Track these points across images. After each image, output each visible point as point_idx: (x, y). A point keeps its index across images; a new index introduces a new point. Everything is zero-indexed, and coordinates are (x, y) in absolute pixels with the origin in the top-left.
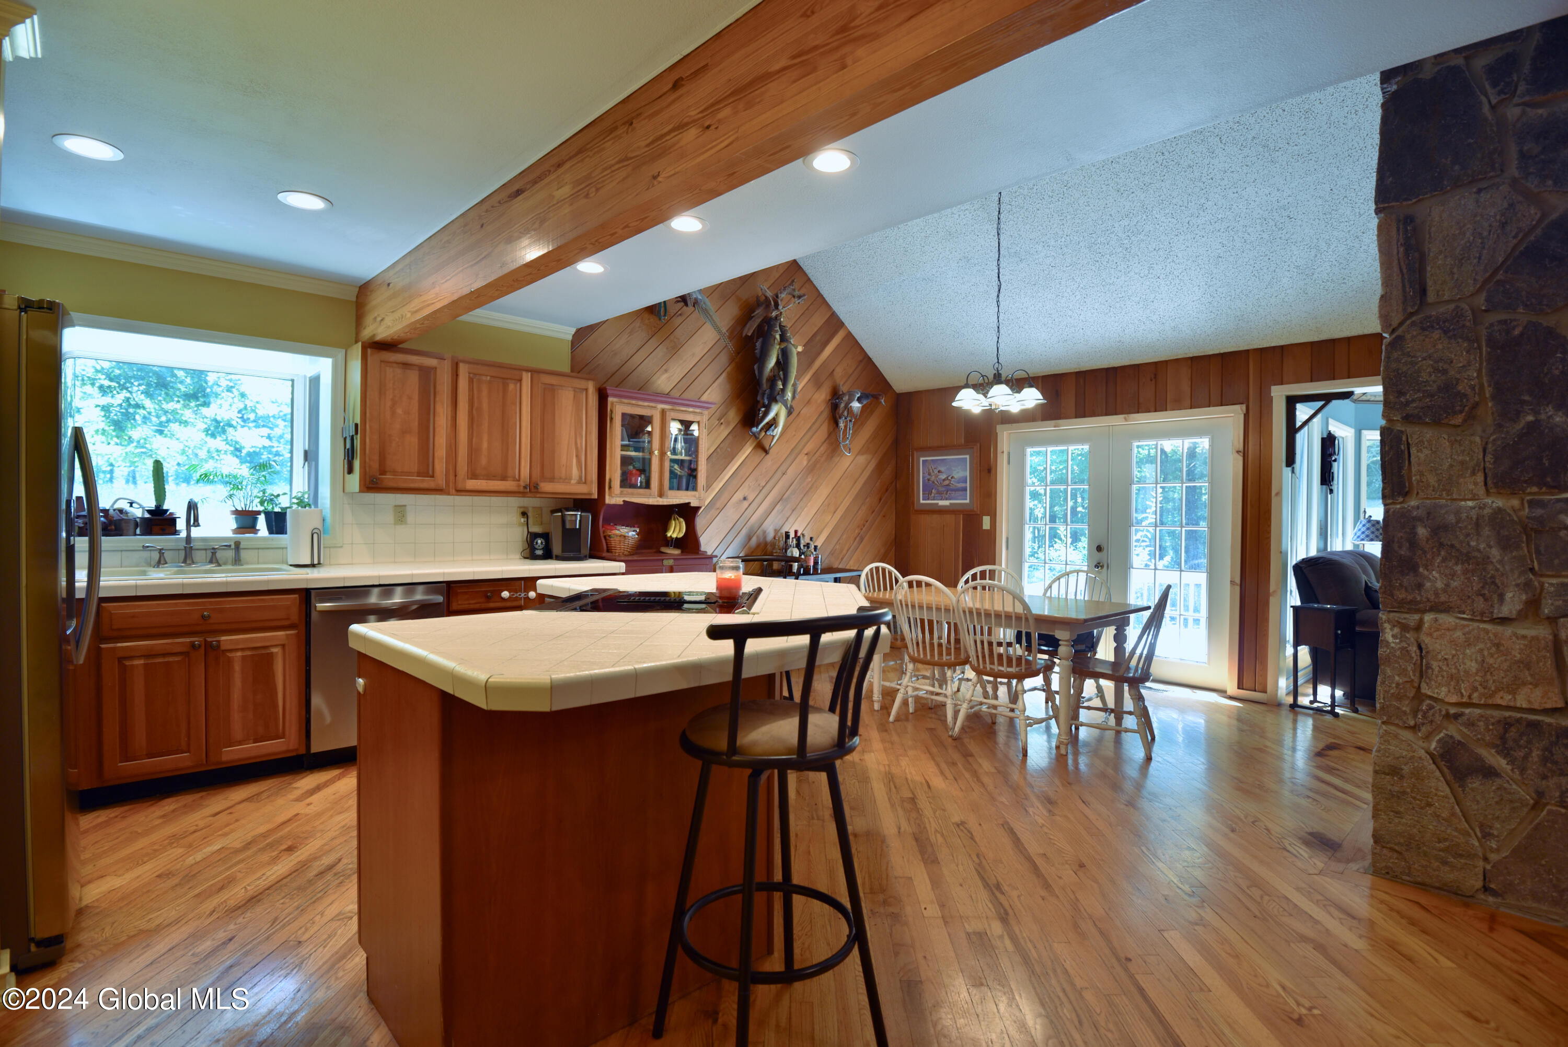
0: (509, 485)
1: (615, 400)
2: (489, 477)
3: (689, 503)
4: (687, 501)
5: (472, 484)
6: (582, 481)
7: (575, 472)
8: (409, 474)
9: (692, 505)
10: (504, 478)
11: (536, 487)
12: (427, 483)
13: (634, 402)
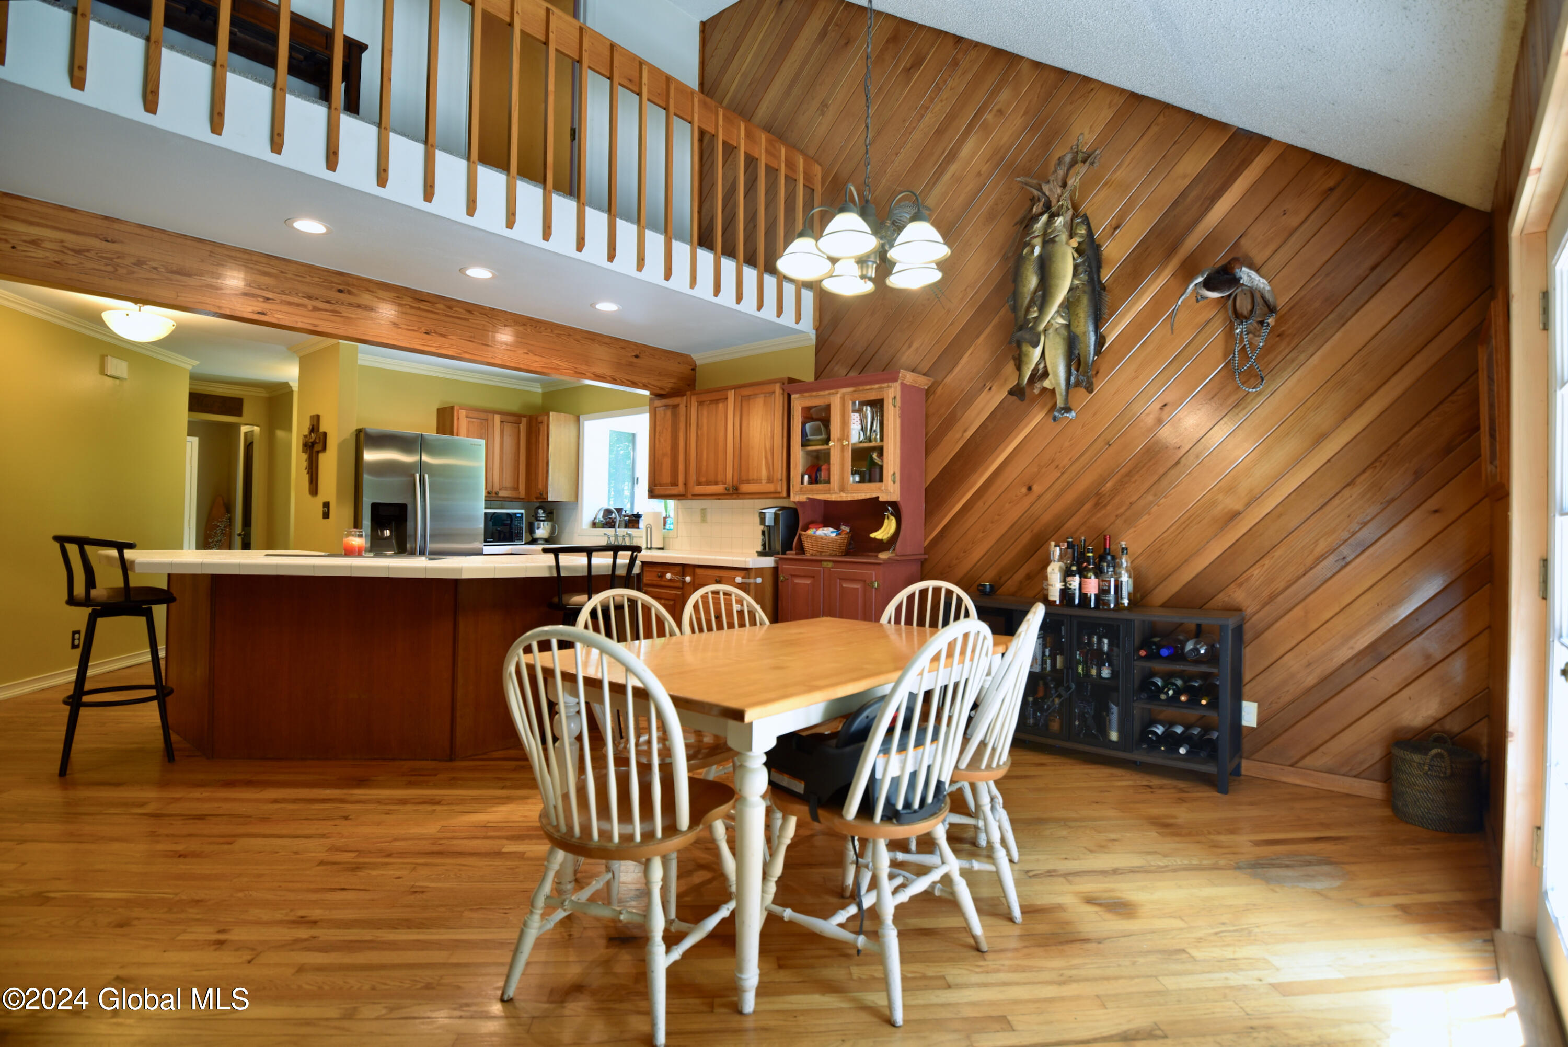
0: (719, 488)
1: (797, 396)
2: (708, 483)
3: (878, 497)
4: (874, 495)
5: (699, 489)
6: (770, 480)
7: (764, 473)
8: (666, 485)
9: (881, 499)
10: (716, 483)
11: (736, 489)
12: (675, 490)
13: (814, 393)
